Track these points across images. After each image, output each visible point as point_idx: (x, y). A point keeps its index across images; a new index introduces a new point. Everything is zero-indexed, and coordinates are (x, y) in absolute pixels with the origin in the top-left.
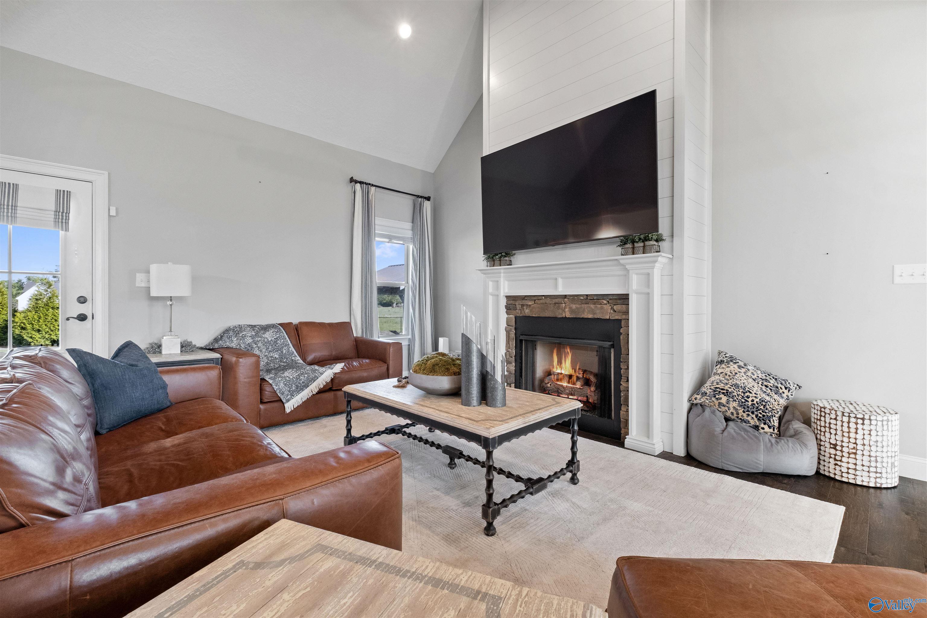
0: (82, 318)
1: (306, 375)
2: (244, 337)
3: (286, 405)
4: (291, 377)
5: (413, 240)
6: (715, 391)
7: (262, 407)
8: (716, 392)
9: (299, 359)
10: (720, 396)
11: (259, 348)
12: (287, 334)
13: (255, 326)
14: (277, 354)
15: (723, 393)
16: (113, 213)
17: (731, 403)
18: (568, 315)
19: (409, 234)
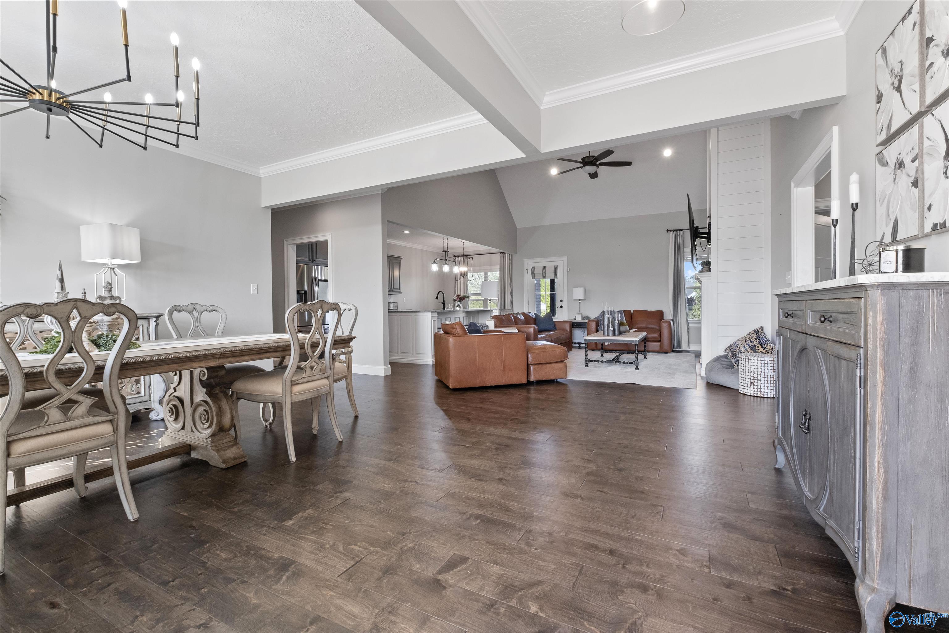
0: (561, 307)
12: (624, 314)
16: (568, 270)
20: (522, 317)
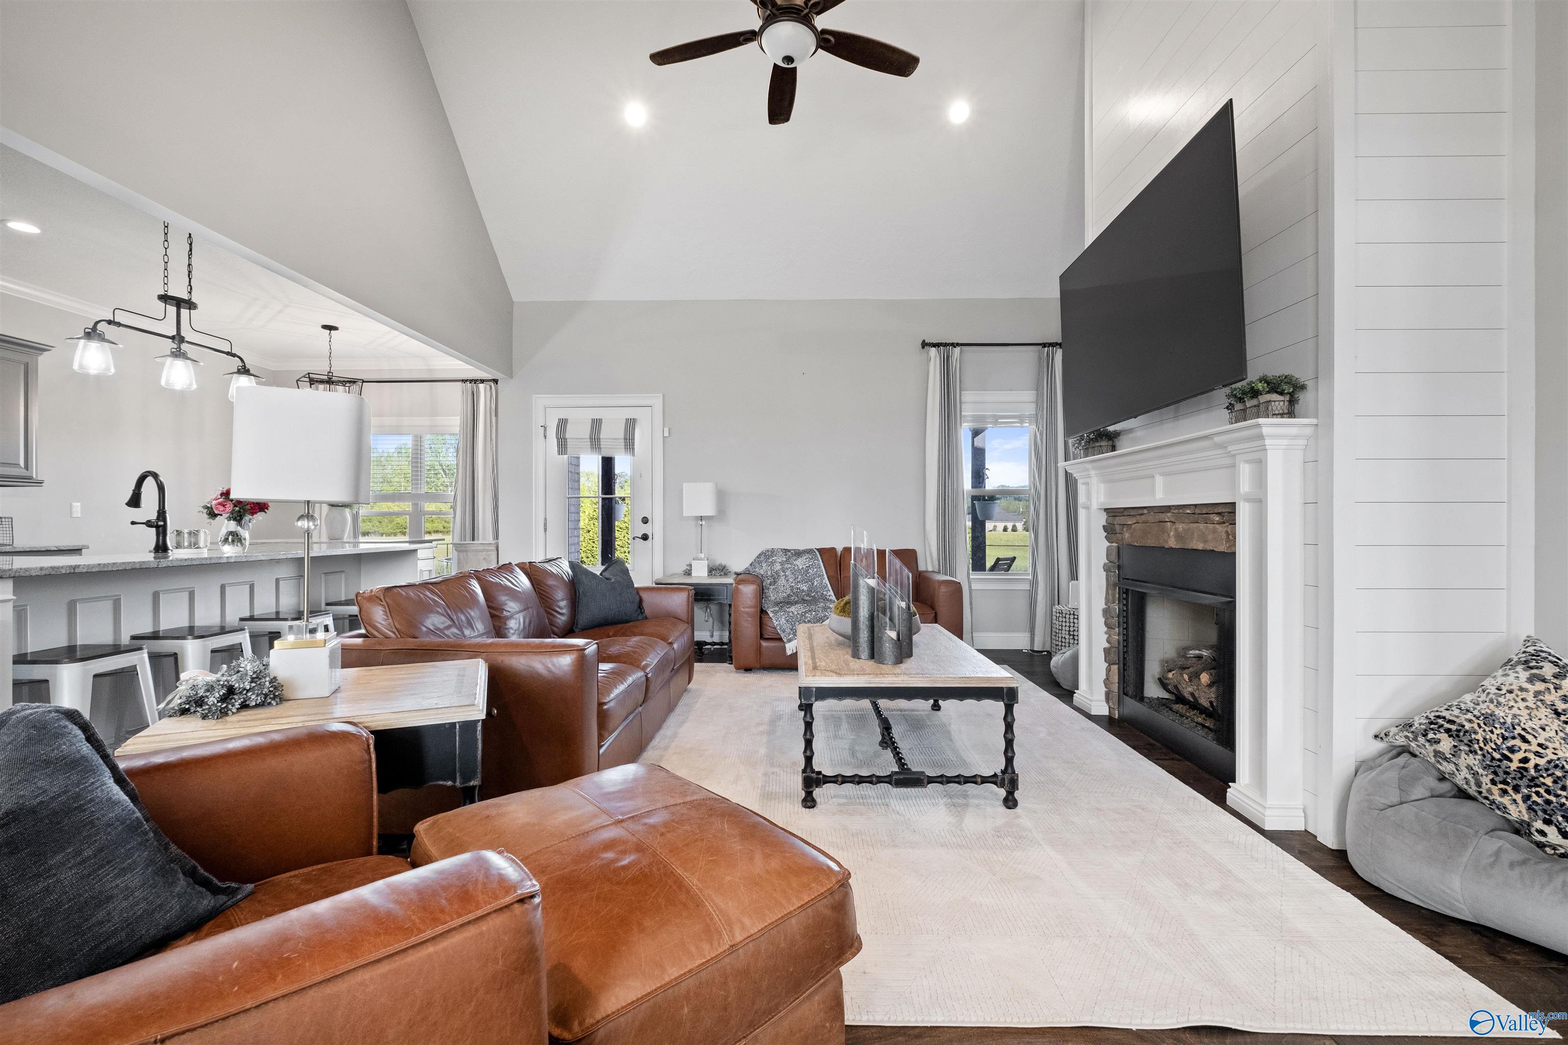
0: (645, 537)
1: (814, 613)
2: (773, 563)
3: (788, 646)
4: (796, 613)
5: (1036, 419)
6: (1431, 723)
7: (764, 644)
8: (1432, 726)
9: (832, 594)
10: (1438, 736)
11: (786, 576)
12: (823, 562)
13: (789, 551)
14: (806, 586)
15: (1448, 731)
16: (666, 434)
17: (1463, 755)
18: (1172, 543)
19: (1030, 409)
20: (523, 582)
